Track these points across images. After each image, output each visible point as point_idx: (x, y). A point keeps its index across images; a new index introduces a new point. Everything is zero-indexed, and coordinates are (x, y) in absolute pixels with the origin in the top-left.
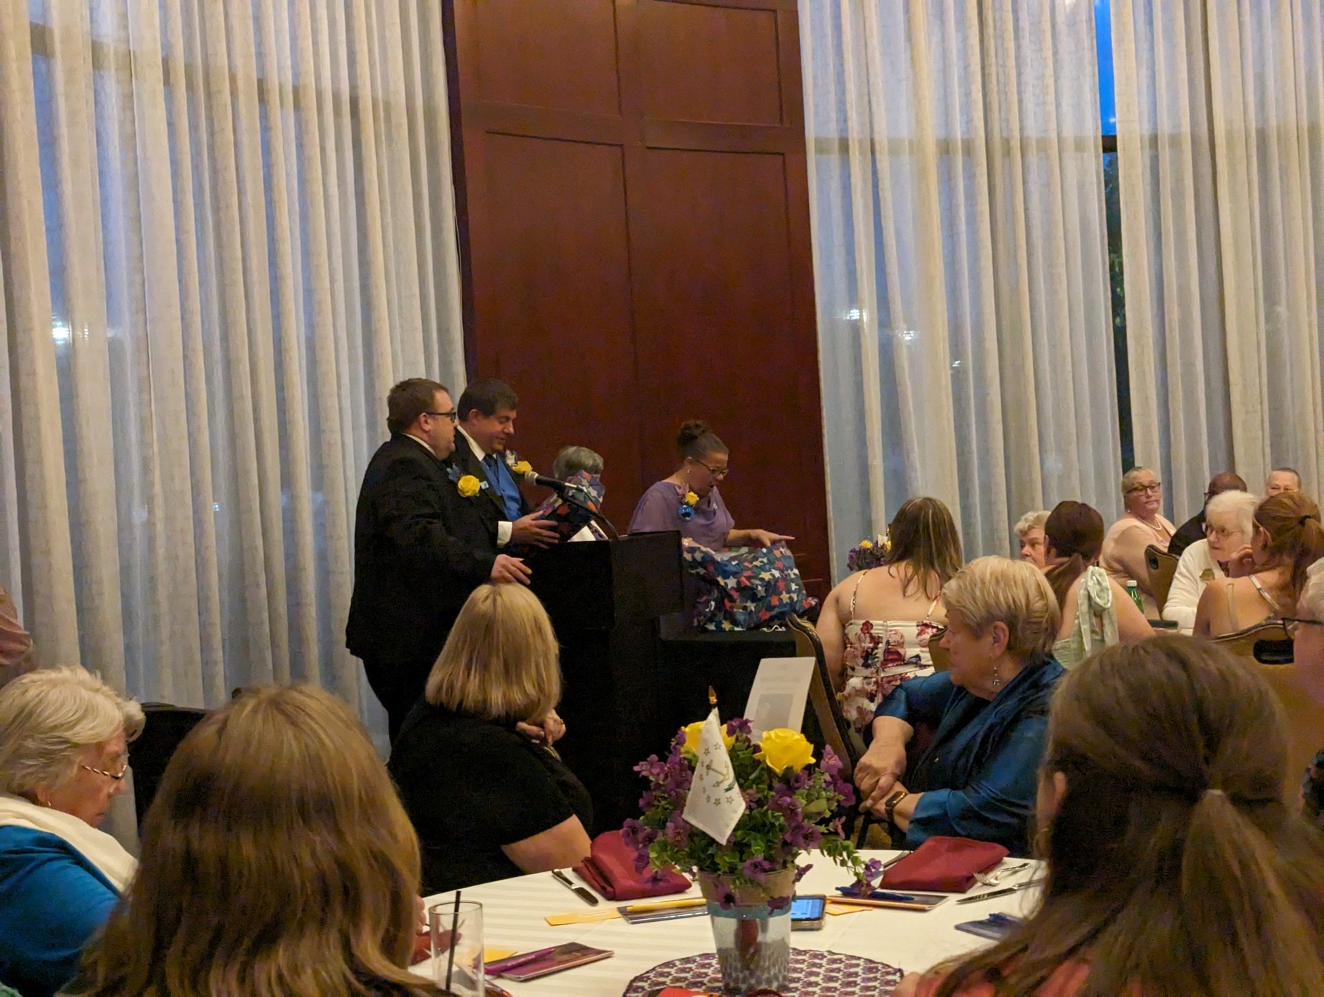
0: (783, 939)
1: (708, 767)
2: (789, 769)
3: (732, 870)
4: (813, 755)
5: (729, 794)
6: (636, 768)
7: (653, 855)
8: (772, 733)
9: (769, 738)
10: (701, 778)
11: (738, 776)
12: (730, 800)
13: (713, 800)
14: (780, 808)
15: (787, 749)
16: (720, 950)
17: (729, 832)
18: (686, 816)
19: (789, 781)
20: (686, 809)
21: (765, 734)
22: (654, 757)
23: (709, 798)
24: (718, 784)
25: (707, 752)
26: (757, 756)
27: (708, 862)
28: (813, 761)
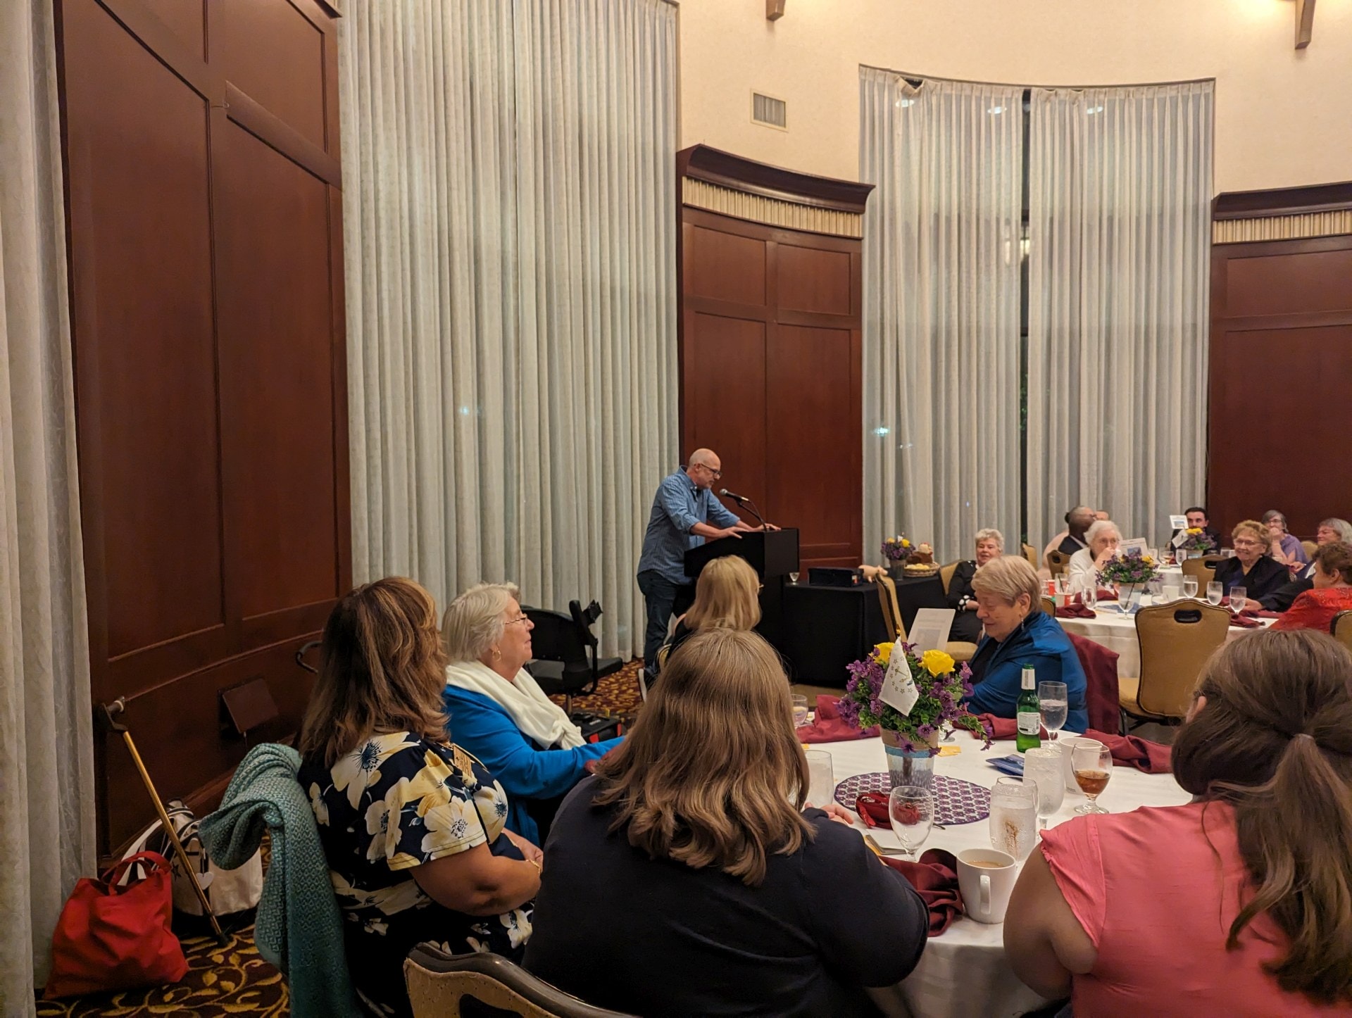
0: (930, 770)
1: (897, 671)
2: (941, 674)
3: (908, 729)
4: (954, 667)
5: (909, 687)
6: (848, 668)
7: (861, 719)
8: (931, 652)
9: (929, 655)
10: (891, 676)
11: (914, 676)
12: (910, 691)
13: (899, 690)
14: (937, 696)
15: (941, 662)
16: (891, 771)
17: (910, 709)
18: (880, 697)
19: (941, 680)
20: (881, 694)
21: (925, 652)
22: (858, 661)
23: (896, 689)
24: (903, 680)
25: (895, 661)
26: (920, 665)
27: (890, 724)
28: (954, 670)
